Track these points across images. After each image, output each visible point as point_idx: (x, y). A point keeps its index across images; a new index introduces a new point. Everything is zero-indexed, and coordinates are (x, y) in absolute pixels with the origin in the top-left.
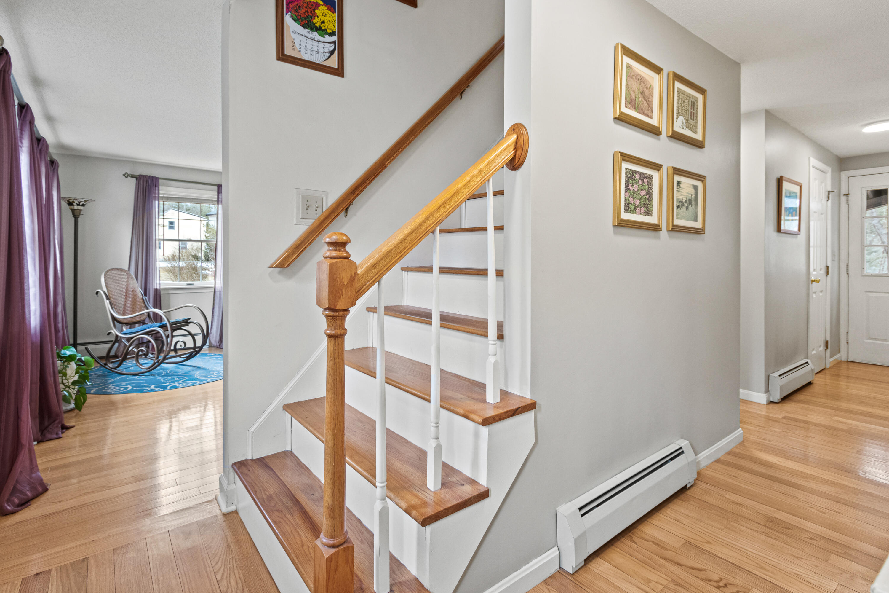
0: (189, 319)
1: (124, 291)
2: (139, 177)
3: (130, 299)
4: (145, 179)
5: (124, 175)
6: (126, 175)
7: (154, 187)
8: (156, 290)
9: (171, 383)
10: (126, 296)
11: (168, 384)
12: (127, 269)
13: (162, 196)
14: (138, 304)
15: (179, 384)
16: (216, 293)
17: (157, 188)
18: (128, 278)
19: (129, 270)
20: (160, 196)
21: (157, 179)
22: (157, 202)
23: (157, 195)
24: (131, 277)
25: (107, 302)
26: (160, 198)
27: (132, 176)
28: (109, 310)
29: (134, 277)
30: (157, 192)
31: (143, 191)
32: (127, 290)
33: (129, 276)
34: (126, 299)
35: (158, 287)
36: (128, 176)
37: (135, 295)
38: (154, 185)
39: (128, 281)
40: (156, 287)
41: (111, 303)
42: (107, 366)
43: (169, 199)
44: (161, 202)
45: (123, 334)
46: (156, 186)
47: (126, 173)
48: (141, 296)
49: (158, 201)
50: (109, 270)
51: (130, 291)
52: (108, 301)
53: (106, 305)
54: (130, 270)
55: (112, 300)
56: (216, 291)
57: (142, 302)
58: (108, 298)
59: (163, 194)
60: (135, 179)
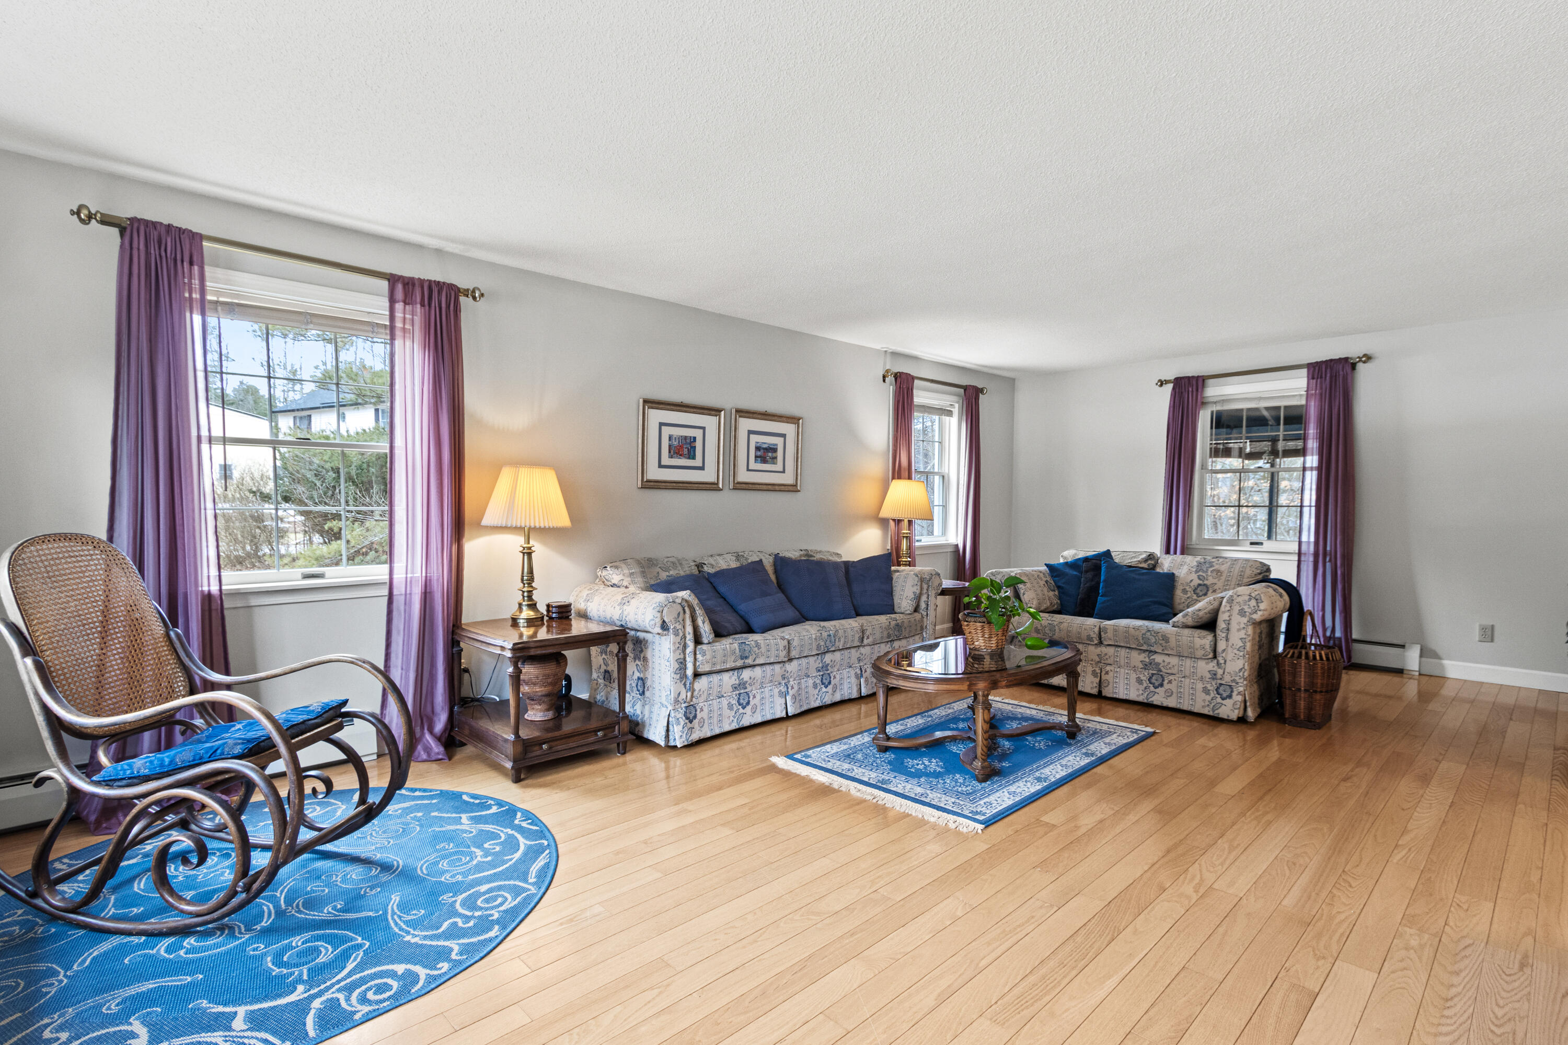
0: (345, 703)
1: (97, 617)
2: (132, 225)
3: (117, 644)
4: (154, 235)
5: (78, 213)
6: (83, 215)
7: (186, 265)
8: (208, 598)
9: (310, 983)
10: (105, 633)
11: (299, 993)
12: (104, 536)
13: (215, 298)
14: (150, 658)
15: (350, 989)
16: (395, 598)
17: (196, 268)
18: (108, 570)
19: (111, 538)
20: (209, 297)
21: (196, 238)
22: (197, 319)
23: (196, 296)
24: (122, 565)
25: (26, 666)
26: (207, 306)
27: (106, 221)
28: (36, 694)
29: (129, 559)
30: (196, 282)
31: (148, 275)
32: (106, 612)
33: (112, 560)
34: (104, 644)
35: (214, 589)
36: (90, 217)
37: (135, 626)
38: (186, 259)
39: (107, 581)
40: (206, 589)
41: (41, 668)
42: (39, 902)
43: (234, 309)
44: (212, 321)
45: (98, 783)
46: (191, 263)
47: (81, 207)
48: (159, 629)
49: (203, 314)
50: (32, 542)
51: (119, 610)
52: (29, 661)
53: (24, 677)
54: (116, 535)
55: (48, 656)
56: (395, 592)
57: (165, 650)
58: (28, 648)
59: (217, 293)
60: (115, 231)
